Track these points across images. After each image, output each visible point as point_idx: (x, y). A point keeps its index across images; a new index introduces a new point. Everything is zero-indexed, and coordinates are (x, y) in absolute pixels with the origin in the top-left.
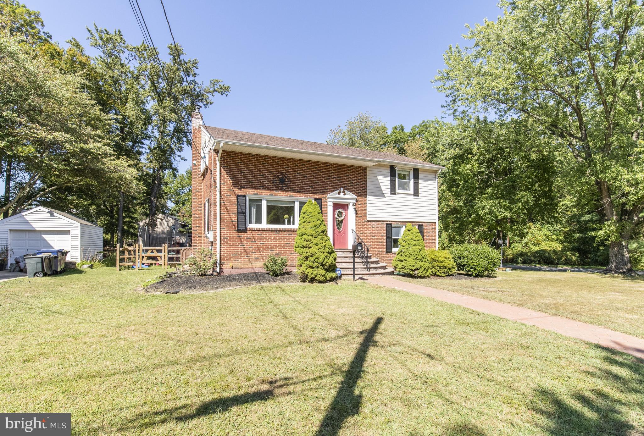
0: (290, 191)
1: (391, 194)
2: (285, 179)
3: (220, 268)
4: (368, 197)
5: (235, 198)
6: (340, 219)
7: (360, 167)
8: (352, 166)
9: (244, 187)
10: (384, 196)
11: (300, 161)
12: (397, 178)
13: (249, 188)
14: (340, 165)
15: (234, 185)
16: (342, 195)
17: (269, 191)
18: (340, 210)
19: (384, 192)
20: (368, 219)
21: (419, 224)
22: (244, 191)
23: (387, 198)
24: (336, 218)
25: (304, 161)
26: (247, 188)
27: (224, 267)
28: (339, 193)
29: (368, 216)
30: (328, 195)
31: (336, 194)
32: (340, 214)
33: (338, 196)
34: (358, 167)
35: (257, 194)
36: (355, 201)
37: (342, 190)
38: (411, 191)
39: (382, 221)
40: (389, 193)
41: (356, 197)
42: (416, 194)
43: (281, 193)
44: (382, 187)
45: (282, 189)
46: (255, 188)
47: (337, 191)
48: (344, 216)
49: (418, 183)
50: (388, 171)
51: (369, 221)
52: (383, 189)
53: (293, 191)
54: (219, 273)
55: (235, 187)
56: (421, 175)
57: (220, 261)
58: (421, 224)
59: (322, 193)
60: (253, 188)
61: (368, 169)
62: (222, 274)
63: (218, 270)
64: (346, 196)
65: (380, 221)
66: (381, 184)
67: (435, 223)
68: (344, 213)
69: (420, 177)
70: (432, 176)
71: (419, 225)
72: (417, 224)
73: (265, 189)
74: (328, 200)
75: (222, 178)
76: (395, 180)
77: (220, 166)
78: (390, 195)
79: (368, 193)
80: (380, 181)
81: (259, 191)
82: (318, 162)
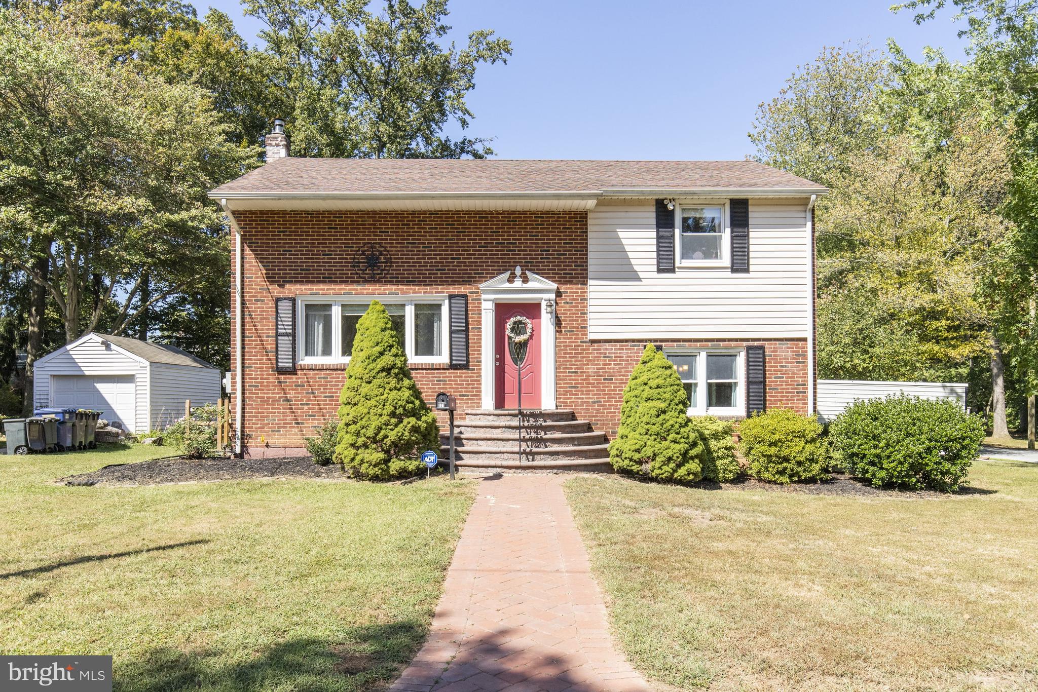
0: (391, 282)
1: (660, 271)
2: (378, 258)
3: (243, 446)
4: (590, 282)
5: (271, 304)
6: (522, 338)
7: (570, 212)
8: (547, 213)
9: (290, 282)
10: (639, 279)
11: (414, 213)
12: (677, 232)
13: (301, 282)
14: (514, 213)
15: (271, 278)
16: (518, 284)
17: (343, 286)
18: (519, 318)
19: (636, 268)
20: (592, 336)
21: (751, 343)
22: (291, 289)
23: (644, 282)
24: (510, 338)
25: (425, 213)
26: (297, 282)
27: (251, 443)
28: (511, 280)
29: (590, 329)
30: (482, 286)
31: (503, 282)
32: (518, 328)
33: (507, 286)
34: (565, 212)
35: (317, 294)
36: (553, 296)
37: (518, 271)
38: (726, 259)
39: (633, 341)
40: (655, 268)
41: (554, 286)
42: (740, 264)
43: (371, 288)
44: (630, 255)
45: (373, 280)
46: (312, 282)
47: (508, 274)
48: (529, 331)
49: (747, 236)
50: (651, 215)
51: (593, 342)
52: (633, 262)
53: (398, 283)
54: (240, 456)
55: (272, 283)
56: (754, 215)
57: (243, 431)
58: (756, 343)
59: (468, 280)
60: (308, 282)
61: (589, 215)
62: (246, 456)
63: (238, 450)
64: (531, 285)
65: (627, 341)
66: (627, 248)
67: (805, 340)
68: (530, 326)
69: (751, 221)
70: (795, 214)
71: (749, 349)
72: (745, 344)
73: (335, 282)
74: (484, 296)
75: (247, 266)
76: (673, 236)
77: (242, 243)
78: (656, 275)
79: (590, 275)
80: (624, 242)
81: (321, 286)
82: (457, 213)
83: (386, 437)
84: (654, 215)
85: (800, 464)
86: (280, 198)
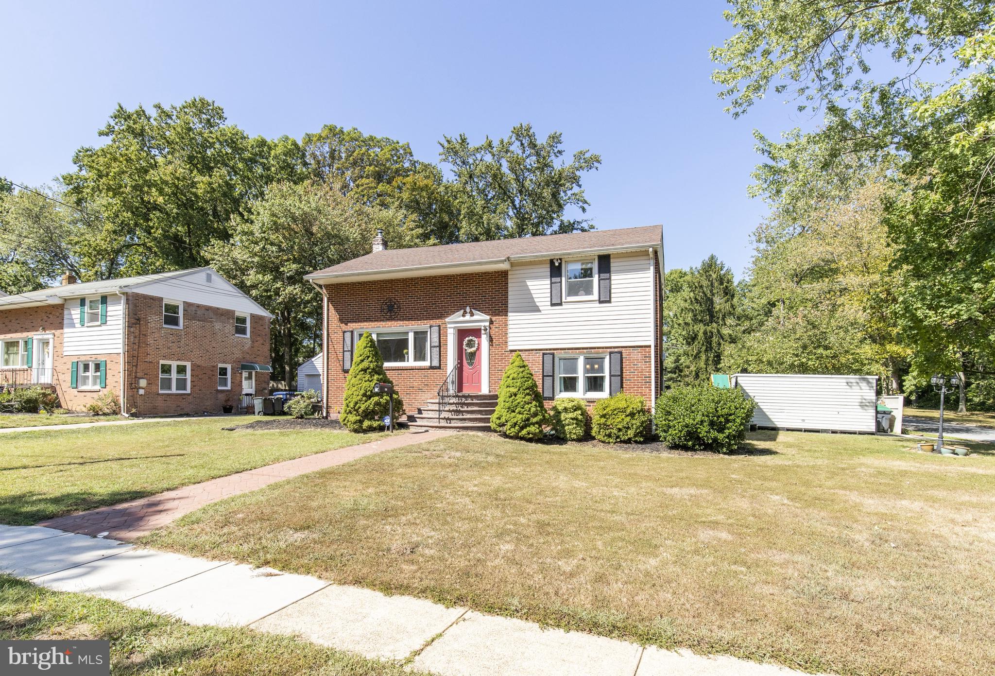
0: (400, 320)
1: (552, 305)
2: (393, 306)
3: (328, 412)
4: (510, 314)
5: (341, 334)
6: (473, 349)
7: (498, 272)
8: (485, 273)
9: (350, 322)
10: (539, 311)
11: (412, 279)
12: (563, 279)
13: (355, 322)
14: (466, 274)
15: (341, 321)
16: (468, 317)
17: (376, 323)
18: (471, 338)
19: (538, 304)
20: (511, 348)
21: (613, 350)
22: (352, 326)
23: (543, 312)
24: (466, 350)
25: (418, 278)
26: (353, 322)
27: (331, 411)
28: (463, 316)
29: (509, 343)
30: (447, 320)
31: (459, 317)
32: (470, 344)
33: (462, 319)
34: (495, 272)
35: (363, 328)
36: (487, 324)
37: (468, 310)
38: (595, 296)
39: (536, 350)
40: (549, 303)
41: (488, 317)
42: (605, 299)
43: (390, 323)
44: (534, 296)
45: (391, 319)
46: (361, 322)
47: (462, 311)
48: (476, 345)
49: (610, 279)
50: (547, 270)
51: (512, 351)
52: (536, 300)
53: (404, 320)
54: (326, 417)
55: (342, 323)
56: (614, 265)
57: (327, 404)
58: (616, 350)
59: (441, 316)
60: (359, 322)
61: (509, 273)
62: (329, 418)
63: (325, 415)
64: (475, 318)
65: (532, 350)
66: (532, 292)
67: (650, 346)
68: (477, 342)
69: (612, 269)
70: (642, 261)
71: (611, 353)
72: (609, 350)
73: (372, 321)
74: (449, 326)
75: (330, 314)
76: (561, 282)
77: (328, 302)
78: (550, 308)
79: (509, 310)
80: (530, 288)
81: (365, 324)
82: (435, 277)
83: (360, 408)
84: (549, 270)
85: (620, 430)
86: (337, 276)
